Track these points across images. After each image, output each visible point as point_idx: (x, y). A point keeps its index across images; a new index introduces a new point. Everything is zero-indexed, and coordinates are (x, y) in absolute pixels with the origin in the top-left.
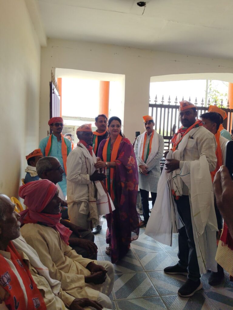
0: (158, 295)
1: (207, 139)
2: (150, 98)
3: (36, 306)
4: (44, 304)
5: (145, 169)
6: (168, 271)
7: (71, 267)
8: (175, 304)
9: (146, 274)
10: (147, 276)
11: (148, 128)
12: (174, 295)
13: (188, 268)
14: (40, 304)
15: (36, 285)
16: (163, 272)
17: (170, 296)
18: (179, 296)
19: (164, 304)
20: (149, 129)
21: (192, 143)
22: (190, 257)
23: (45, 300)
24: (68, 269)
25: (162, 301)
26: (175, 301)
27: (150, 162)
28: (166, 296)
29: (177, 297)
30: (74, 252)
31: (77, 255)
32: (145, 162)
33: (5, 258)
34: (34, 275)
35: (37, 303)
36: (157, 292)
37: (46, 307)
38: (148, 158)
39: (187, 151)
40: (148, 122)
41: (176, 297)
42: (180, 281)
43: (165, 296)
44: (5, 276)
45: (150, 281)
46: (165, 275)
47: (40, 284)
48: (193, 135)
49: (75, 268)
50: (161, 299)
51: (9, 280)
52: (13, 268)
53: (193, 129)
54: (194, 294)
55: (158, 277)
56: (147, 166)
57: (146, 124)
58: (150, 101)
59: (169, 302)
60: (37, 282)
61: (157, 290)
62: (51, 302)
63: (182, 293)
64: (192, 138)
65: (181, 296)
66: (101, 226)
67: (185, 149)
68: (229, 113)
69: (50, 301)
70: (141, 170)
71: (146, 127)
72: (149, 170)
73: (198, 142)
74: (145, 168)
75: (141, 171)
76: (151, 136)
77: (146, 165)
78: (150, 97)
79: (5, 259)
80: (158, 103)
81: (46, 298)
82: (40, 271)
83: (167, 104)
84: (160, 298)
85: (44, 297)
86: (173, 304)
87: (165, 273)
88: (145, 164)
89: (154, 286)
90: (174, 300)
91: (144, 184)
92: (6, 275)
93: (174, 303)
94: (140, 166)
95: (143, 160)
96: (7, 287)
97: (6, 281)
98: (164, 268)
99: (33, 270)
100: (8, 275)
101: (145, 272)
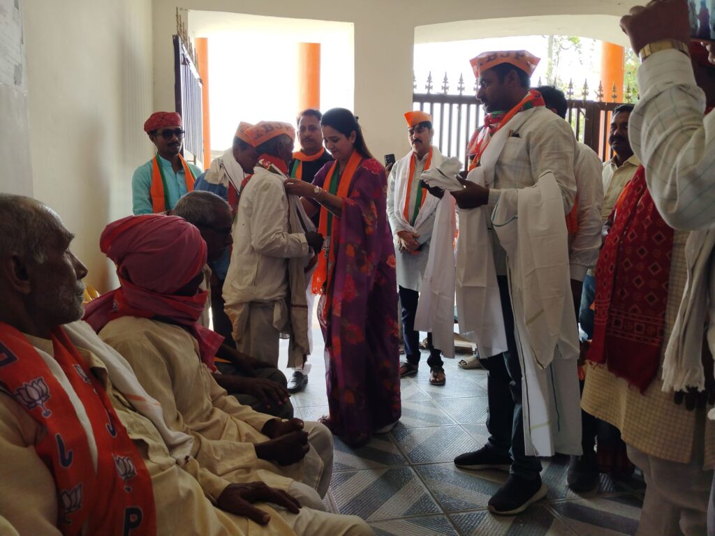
0: (442, 512)
1: (551, 137)
2: (416, 79)
3: (125, 474)
4: (145, 472)
5: (413, 240)
6: (463, 462)
7: (226, 427)
8: (481, 529)
9: (412, 471)
10: (415, 474)
11: (417, 141)
12: (478, 512)
13: (510, 451)
14: (135, 472)
15: (125, 429)
16: (451, 466)
17: (469, 513)
18: (492, 513)
19: (455, 531)
20: (420, 144)
21: (516, 147)
22: (516, 422)
23: (149, 465)
24: (218, 430)
25: (450, 523)
26: (482, 522)
27: (423, 222)
28: (461, 514)
29: (487, 515)
30: (232, 401)
31: (240, 405)
32: (412, 224)
33: (35, 348)
34: (120, 409)
35: (128, 469)
36: (437, 506)
37: (150, 479)
38: (420, 212)
39: (505, 167)
40: (417, 126)
41: (484, 515)
42: (492, 482)
43: (457, 514)
44: (32, 386)
45: (422, 484)
46: (458, 470)
47: (137, 429)
48: (519, 129)
49: (234, 431)
50: (448, 520)
51: (42, 395)
52: (59, 374)
53: (519, 114)
54: (527, 508)
55: (441, 474)
56: (415, 232)
57: (412, 133)
58: (415, 87)
59: (469, 527)
60: (128, 423)
61: (437, 502)
62: (163, 470)
63: (498, 507)
64: (516, 135)
65: (497, 512)
66: (306, 376)
67: (499, 164)
68: (603, 113)
69: (161, 468)
70: (403, 242)
71: (412, 139)
72: (421, 241)
73: (531, 143)
74: (411, 237)
75: (404, 245)
76: (425, 160)
77: (414, 230)
78: (414, 78)
79: (35, 350)
80: (433, 92)
81: (152, 462)
82: (135, 403)
83: (457, 93)
84: (445, 517)
85: (148, 458)
86: (477, 529)
87: (457, 467)
88: (411, 227)
89: (432, 495)
90: (480, 522)
91: (410, 275)
92: (37, 384)
93: (480, 527)
94: (400, 234)
95: (407, 219)
96: (39, 411)
97: (36, 396)
98: (455, 457)
99: (117, 397)
100: (41, 384)
101: (410, 465)
